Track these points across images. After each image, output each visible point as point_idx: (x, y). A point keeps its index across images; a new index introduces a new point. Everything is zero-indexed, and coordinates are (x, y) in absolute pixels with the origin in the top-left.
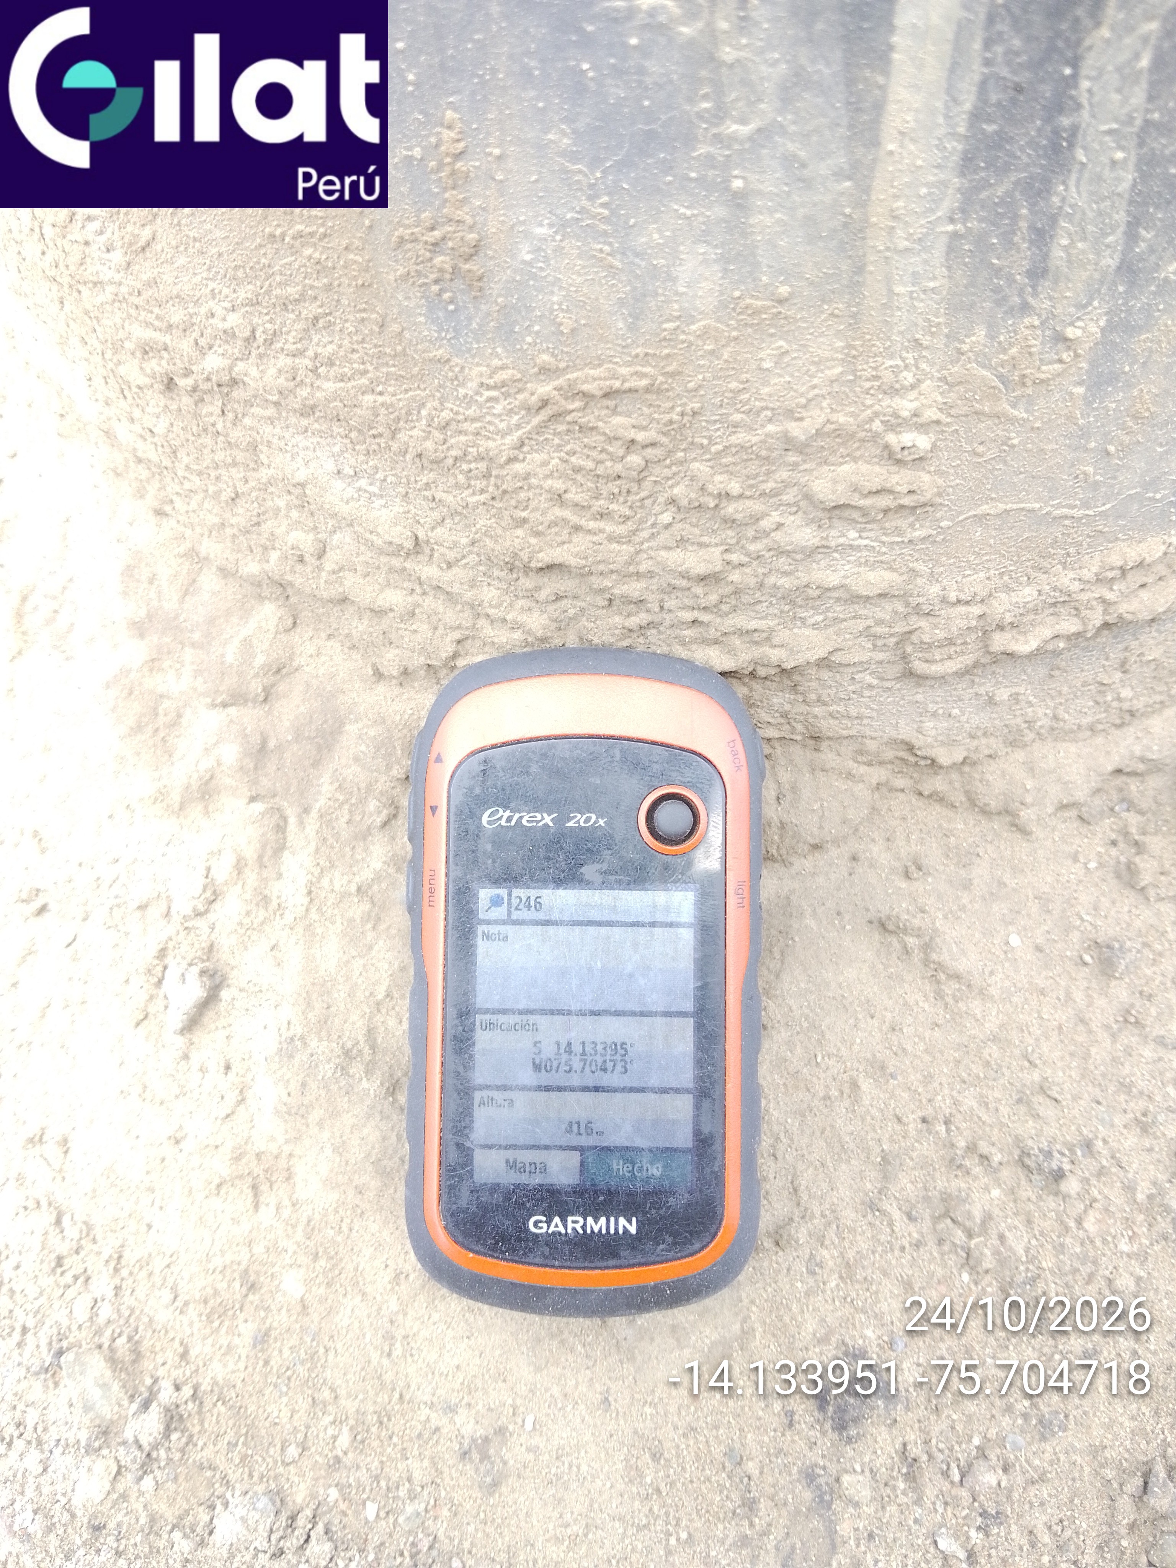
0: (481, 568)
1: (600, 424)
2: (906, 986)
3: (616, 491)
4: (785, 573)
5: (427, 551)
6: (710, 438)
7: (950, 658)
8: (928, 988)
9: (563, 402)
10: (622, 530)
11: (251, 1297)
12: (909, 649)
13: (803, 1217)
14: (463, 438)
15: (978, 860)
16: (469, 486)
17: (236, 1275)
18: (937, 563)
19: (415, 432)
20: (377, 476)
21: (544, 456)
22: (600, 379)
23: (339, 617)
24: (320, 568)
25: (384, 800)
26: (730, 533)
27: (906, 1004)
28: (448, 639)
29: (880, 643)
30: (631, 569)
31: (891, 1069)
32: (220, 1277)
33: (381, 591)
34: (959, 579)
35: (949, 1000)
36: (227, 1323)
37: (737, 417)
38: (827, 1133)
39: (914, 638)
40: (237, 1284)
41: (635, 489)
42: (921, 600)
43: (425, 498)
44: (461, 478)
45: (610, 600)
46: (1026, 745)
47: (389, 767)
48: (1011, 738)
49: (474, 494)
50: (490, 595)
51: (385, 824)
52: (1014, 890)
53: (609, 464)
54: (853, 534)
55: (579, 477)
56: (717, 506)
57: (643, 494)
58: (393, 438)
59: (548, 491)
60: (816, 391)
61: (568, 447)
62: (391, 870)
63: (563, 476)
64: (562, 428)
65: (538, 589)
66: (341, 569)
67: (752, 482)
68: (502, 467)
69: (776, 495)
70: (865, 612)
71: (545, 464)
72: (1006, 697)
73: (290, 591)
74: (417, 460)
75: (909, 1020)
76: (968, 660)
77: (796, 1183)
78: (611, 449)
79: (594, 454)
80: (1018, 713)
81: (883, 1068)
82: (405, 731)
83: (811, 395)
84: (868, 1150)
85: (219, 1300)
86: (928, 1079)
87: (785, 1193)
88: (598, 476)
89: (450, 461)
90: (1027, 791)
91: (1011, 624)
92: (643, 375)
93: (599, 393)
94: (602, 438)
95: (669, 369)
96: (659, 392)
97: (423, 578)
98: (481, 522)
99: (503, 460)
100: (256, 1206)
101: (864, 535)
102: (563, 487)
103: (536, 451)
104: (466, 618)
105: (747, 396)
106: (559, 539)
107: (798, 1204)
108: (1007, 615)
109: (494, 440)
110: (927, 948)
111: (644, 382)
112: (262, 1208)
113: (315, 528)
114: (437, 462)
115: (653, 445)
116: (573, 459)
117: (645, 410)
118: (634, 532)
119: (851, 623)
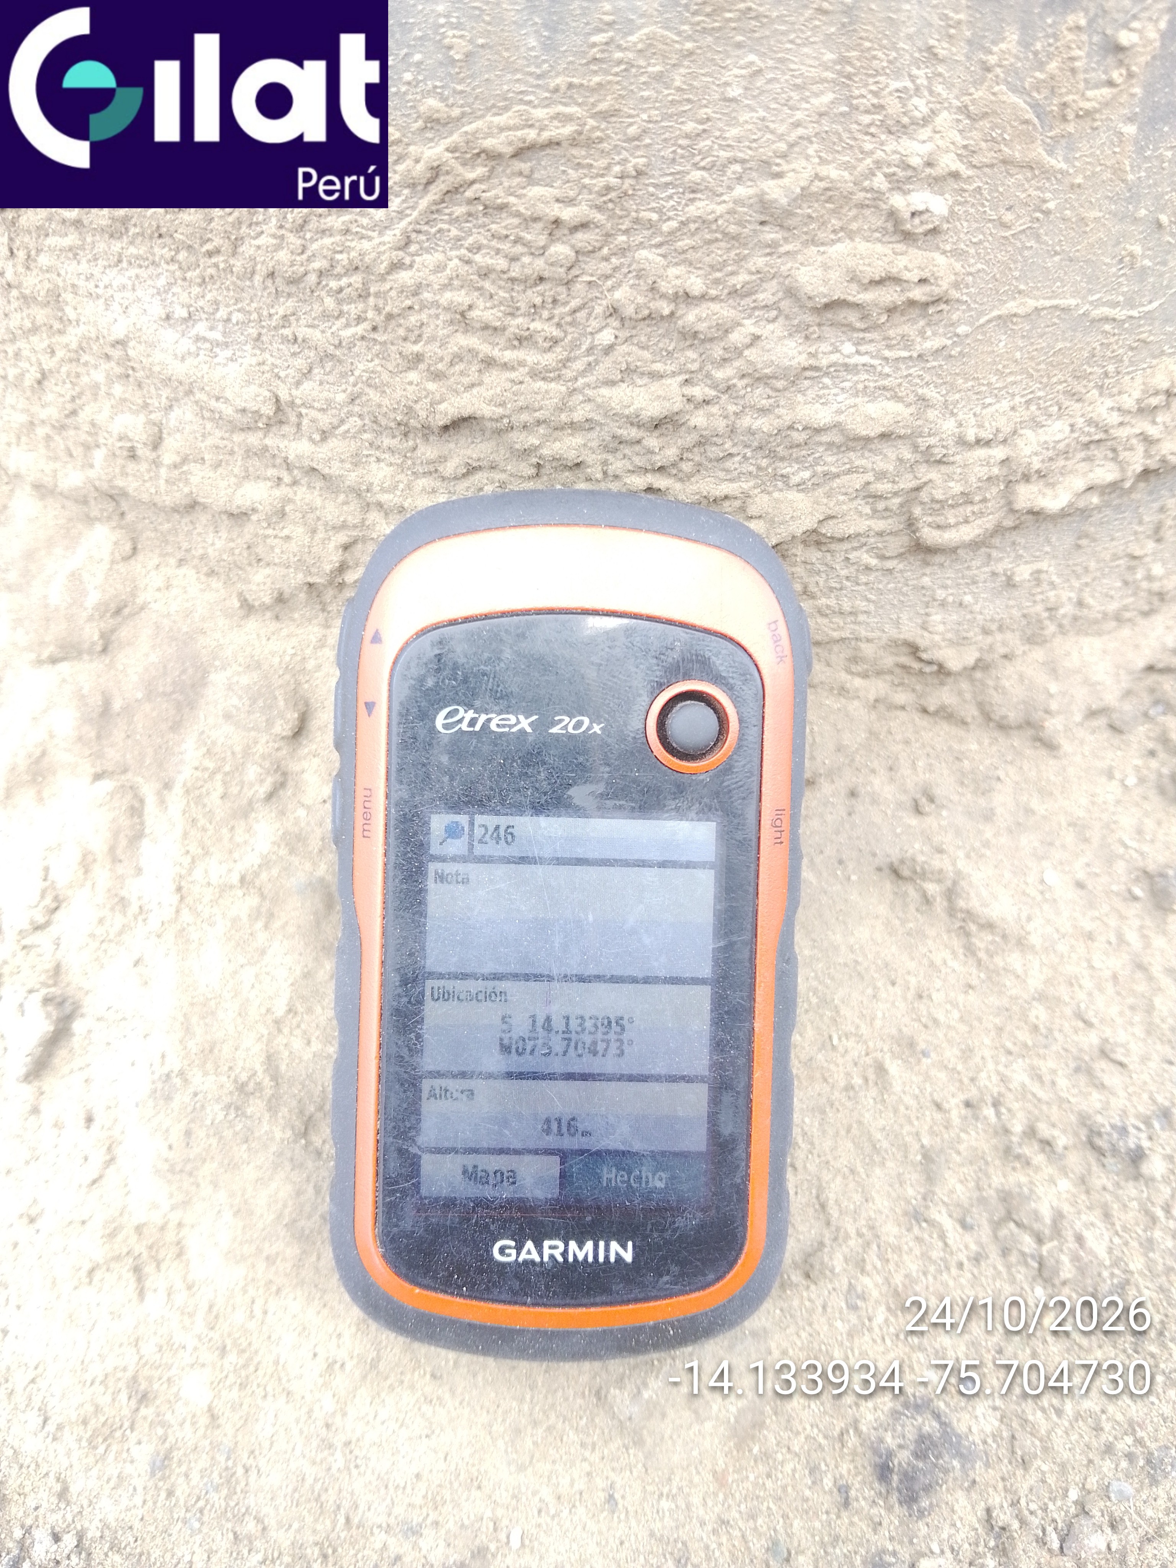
0: (366, 436)
1: (512, 200)
2: (930, 942)
3: (538, 300)
4: (763, 411)
5: (293, 419)
6: (659, 211)
7: (966, 521)
8: (957, 943)
9: (460, 169)
10: (549, 359)
11: (143, 1411)
12: (917, 511)
13: (835, 1239)
14: (327, 241)
15: (999, 786)
16: (341, 314)
17: (122, 1384)
18: (953, 388)
19: (263, 240)
20: (218, 315)
21: (439, 256)
22: (509, 129)
23: (189, 533)
24: (156, 463)
25: (267, 764)
26: (691, 354)
27: (932, 964)
28: (332, 545)
29: (881, 505)
30: (564, 417)
31: (922, 1046)
32: (102, 1389)
33: (239, 485)
34: (978, 410)
35: (982, 955)
36: (114, 1448)
37: (697, 175)
38: (855, 1131)
39: (924, 495)
40: (123, 1396)
41: (562, 297)
42: (932, 441)
43: (285, 340)
44: (330, 302)
45: (539, 466)
46: (1045, 641)
47: (270, 723)
48: (1029, 632)
49: (348, 325)
50: (381, 475)
51: (270, 796)
52: (1044, 817)
53: (526, 260)
54: (848, 348)
55: (487, 285)
56: (672, 314)
57: (574, 303)
58: (234, 254)
59: (447, 309)
60: (800, 131)
61: (471, 240)
62: (283, 852)
63: (466, 284)
64: (460, 210)
65: (442, 459)
66: (185, 460)
67: (718, 275)
68: (382, 278)
69: (749, 294)
70: (863, 462)
71: (440, 268)
72: (1027, 576)
73: (125, 506)
74: (269, 282)
75: (938, 984)
76: (988, 522)
77: (823, 1197)
78: (529, 237)
79: (505, 246)
80: (1039, 597)
81: (912, 1045)
82: (287, 677)
83: (793, 137)
84: (905, 1148)
85: (102, 1419)
86: (967, 1053)
87: (811, 1211)
88: (513, 280)
89: (312, 278)
90: (1051, 696)
91: (1038, 472)
92: (568, 119)
93: (508, 150)
94: (516, 221)
95: (603, 106)
96: (590, 143)
97: (291, 457)
98: (361, 367)
99: (383, 268)
100: (141, 1294)
101: (863, 348)
102: (467, 301)
103: (428, 251)
104: (351, 513)
105: (708, 142)
106: (466, 380)
107: (828, 1224)
108: (1035, 459)
109: (370, 239)
110: (951, 894)
111: (568, 130)
112: (149, 1296)
113: (146, 405)
114: (293, 281)
115: (584, 226)
116: (478, 258)
117: (573, 174)
118: (565, 363)
119: (845, 479)
